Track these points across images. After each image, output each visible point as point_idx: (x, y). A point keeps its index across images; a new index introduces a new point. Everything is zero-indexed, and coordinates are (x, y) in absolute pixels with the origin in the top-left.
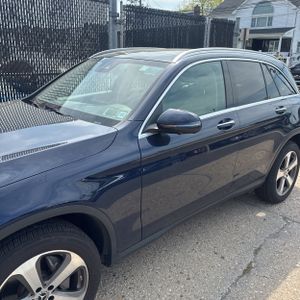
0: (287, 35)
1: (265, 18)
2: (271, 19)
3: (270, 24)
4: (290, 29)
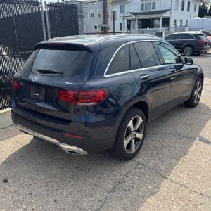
0: (165, 15)
2: (154, 4)
3: (154, 8)
4: (167, 11)
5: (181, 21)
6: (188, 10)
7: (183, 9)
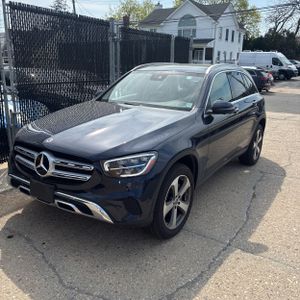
0: (210, 45)
1: (189, 30)
2: (194, 31)
3: (194, 35)
4: (211, 40)
5: (225, 53)
6: (233, 40)
7: (227, 39)
